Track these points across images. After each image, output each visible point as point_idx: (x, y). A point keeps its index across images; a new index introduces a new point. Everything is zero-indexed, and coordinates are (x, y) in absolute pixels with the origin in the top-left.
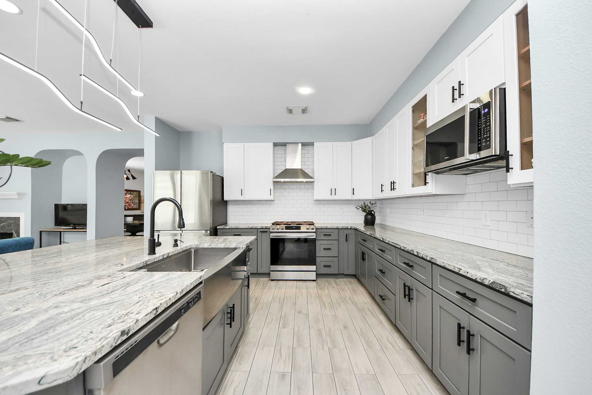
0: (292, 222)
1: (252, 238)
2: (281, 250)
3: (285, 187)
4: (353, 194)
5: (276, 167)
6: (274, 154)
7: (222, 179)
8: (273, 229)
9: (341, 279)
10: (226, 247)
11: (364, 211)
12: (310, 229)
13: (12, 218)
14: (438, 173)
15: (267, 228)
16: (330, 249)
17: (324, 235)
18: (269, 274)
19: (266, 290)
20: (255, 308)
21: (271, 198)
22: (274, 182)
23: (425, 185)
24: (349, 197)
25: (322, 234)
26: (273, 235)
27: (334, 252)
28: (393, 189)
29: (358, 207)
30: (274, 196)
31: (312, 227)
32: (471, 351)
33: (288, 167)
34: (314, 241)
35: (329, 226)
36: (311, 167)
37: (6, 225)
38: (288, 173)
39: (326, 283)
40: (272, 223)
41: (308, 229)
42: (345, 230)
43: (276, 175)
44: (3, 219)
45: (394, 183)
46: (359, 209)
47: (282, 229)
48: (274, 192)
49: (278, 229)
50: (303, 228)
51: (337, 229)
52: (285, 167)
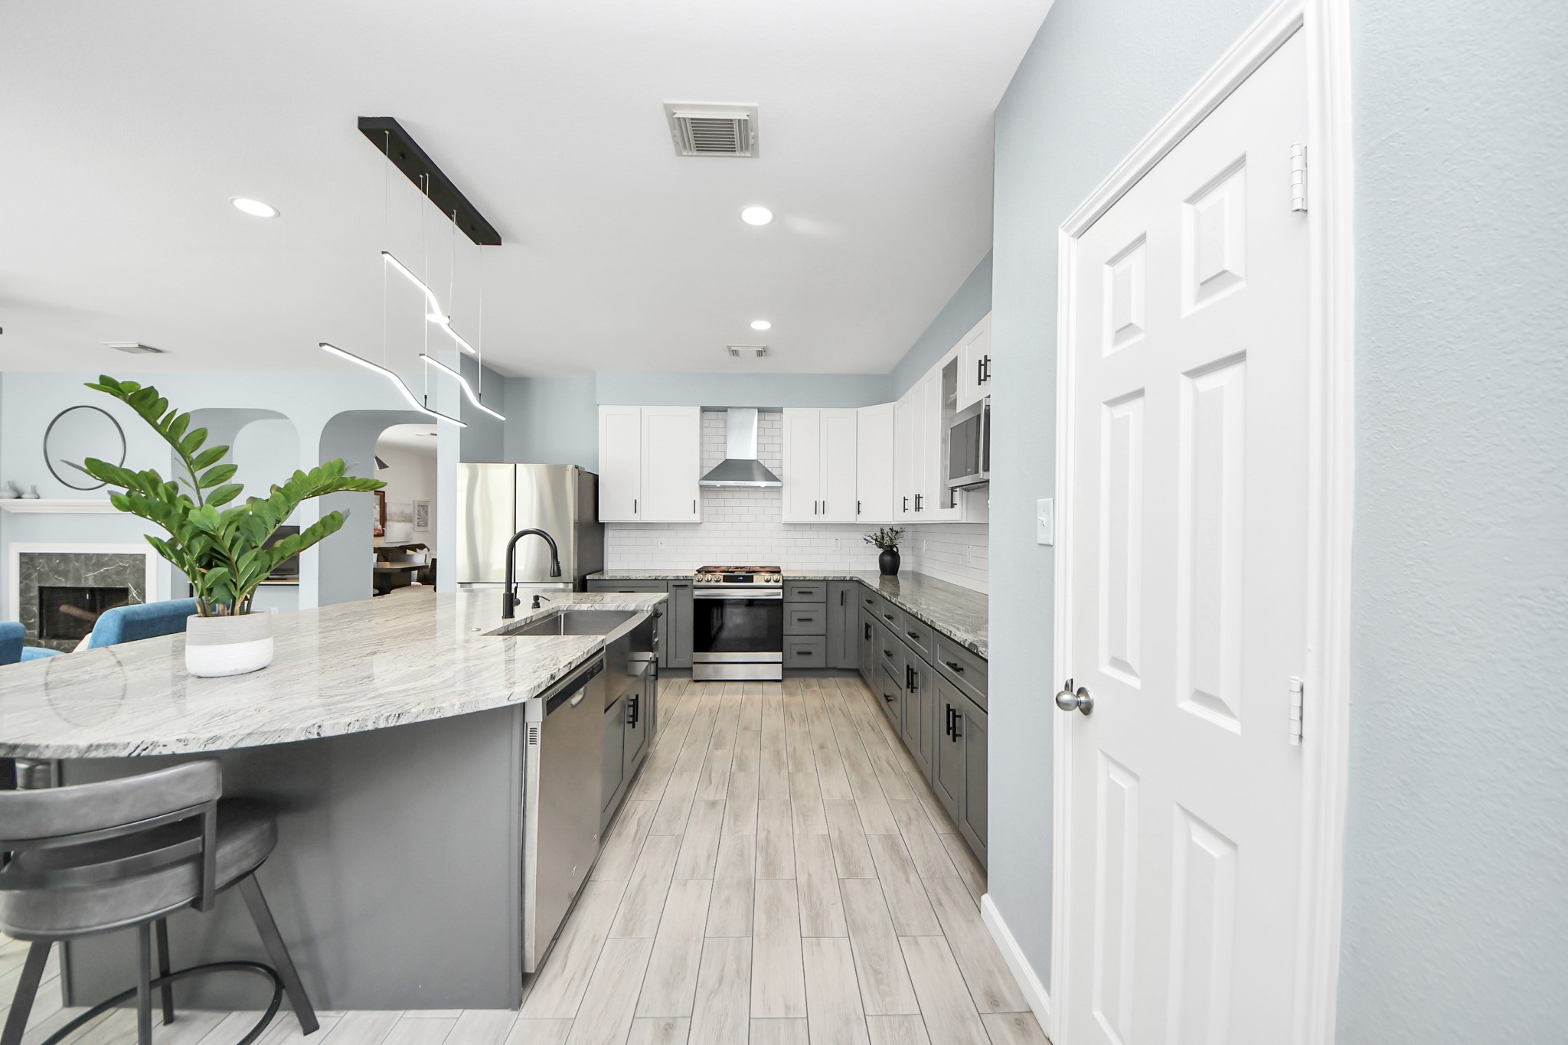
0: (737, 568)
1: (662, 596)
2: (716, 624)
3: (726, 495)
4: (859, 512)
5: (706, 456)
6: (702, 427)
7: (596, 478)
8: (699, 581)
9: (831, 679)
10: (620, 609)
11: (881, 546)
12: (772, 580)
13: (126, 557)
14: (968, 490)
15: (687, 579)
16: (810, 620)
17: (799, 593)
18: (691, 669)
19: (684, 698)
20: (666, 724)
21: (696, 518)
22: (701, 486)
23: (952, 507)
24: (851, 517)
25: (796, 591)
26: (698, 593)
27: (818, 627)
28: (918, 508)
29: (869, 539)
30: (702, 514)
31: (776, 577)
32: (957, 738)
33: (733, 455)
34: (778, 604)
35: (810, 575)
36: (776, 456)
37: (114, 571)
38: (731, 469)
39: (802, 685)
40: (697, 569)
41: (768, 581)
42: (840, 584)
43: (706, 472)
44: (107, 559)
45: (919, 497)
46: (871, 542)
47: (717, 581)
48: (701, 506)
49: (708, 581)
50: (759, 580)
51: (826, 581)
52: (725, 455)
